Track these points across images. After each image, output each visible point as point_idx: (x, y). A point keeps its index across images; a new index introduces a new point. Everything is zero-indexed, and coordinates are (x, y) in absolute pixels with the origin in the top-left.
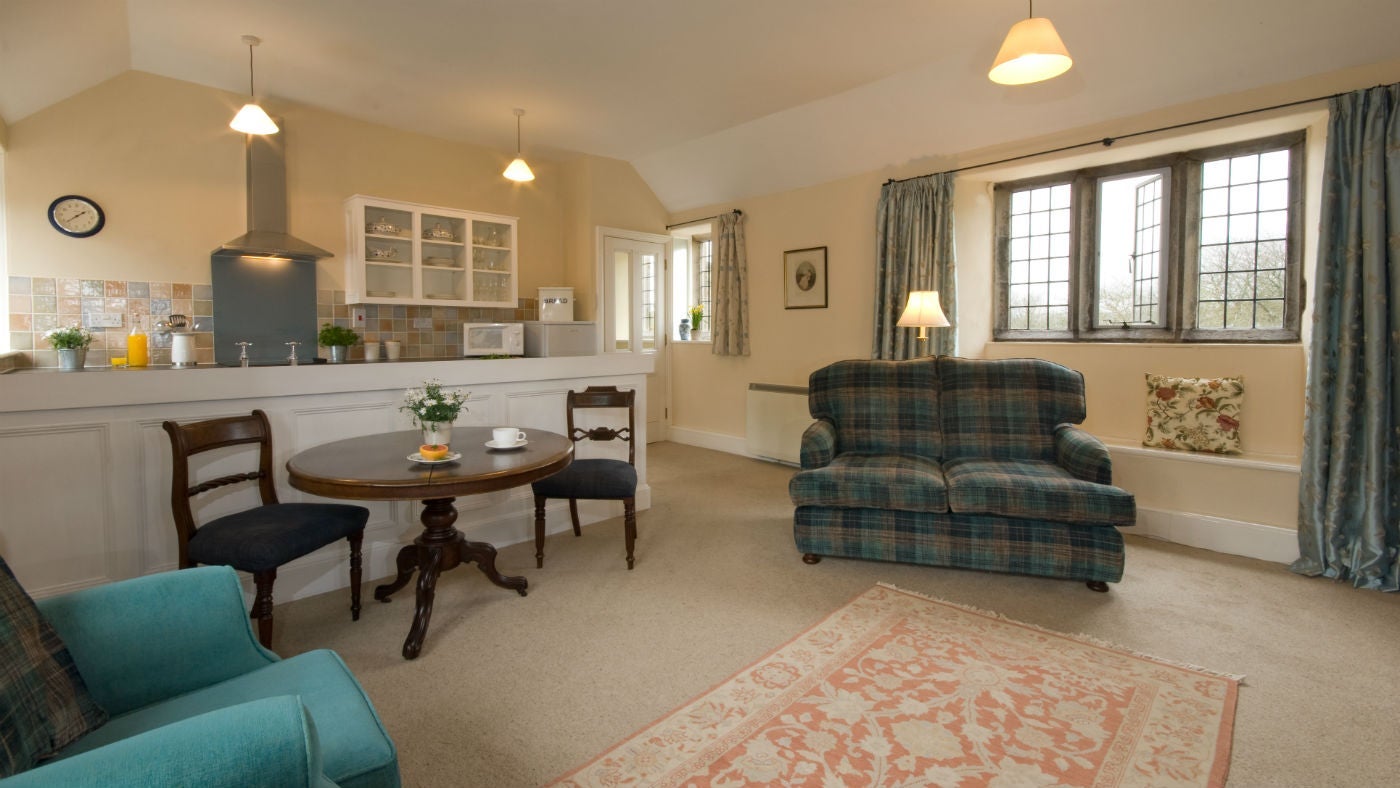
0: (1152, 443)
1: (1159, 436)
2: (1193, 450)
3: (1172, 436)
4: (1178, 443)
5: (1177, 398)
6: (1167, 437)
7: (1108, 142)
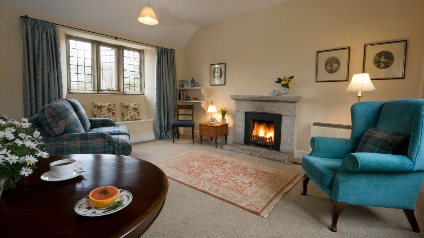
0: (125, 120)
1: (126, 118)
2: (133, 120)
3: (129, 117)
4: (130, 119)
5: (129, 108)
6: (128, 118)
7: (116, 38)
